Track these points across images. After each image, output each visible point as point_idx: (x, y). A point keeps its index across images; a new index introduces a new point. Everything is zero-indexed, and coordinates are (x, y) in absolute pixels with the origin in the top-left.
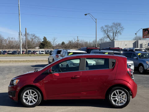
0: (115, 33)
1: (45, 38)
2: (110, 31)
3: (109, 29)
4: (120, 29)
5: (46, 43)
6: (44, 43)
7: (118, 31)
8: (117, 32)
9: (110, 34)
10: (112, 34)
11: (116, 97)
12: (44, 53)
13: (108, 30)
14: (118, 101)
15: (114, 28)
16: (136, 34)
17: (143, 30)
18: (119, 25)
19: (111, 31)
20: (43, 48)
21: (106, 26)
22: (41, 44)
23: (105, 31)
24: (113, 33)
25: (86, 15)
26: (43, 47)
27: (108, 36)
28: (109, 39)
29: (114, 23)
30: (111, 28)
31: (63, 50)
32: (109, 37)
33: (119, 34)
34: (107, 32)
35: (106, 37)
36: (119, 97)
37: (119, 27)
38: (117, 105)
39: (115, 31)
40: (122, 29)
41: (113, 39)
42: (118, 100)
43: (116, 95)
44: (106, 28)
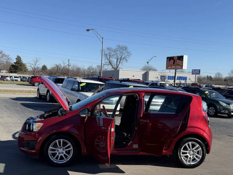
0: (120, 60)
1: (19, 59)
2: (113, 55)
3: (112, 53)
4: (126, 54)
5: (21, 65)
6: (16, 65)
7: (123, 56)
8: (122, 58)
9: (112, 60)
10: (115, 61)
11: (188, 152)
12: (19, 79)
13: (111, 55)
14: (190, 158)
15: (118, 52)
16: (148, 63)
17: (168, 58)
18: (126, 48)
19: (115, 56)
20: (15, 72)
21: (108, 49)
22: (13, 66)
23: (106, 55)
24: (117, 59)
25: (88, 30)
26: (14, 70)
27: (110, 63)
28: (111, 67)
29: (119, 46)
30: (115, 52)
31: (68, 78)
32: (111, 65)
33: (124, 61)
34: (108, 57)
35: (107, 64)
36: (192, 152)
37: (124, 52)
38: (188, 163)
39: (120, 57)
40: (129, 54)
41: (116, 66)
42: (189, 156)
43: (187, 150)
44: (108, 52)
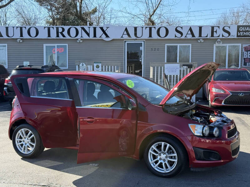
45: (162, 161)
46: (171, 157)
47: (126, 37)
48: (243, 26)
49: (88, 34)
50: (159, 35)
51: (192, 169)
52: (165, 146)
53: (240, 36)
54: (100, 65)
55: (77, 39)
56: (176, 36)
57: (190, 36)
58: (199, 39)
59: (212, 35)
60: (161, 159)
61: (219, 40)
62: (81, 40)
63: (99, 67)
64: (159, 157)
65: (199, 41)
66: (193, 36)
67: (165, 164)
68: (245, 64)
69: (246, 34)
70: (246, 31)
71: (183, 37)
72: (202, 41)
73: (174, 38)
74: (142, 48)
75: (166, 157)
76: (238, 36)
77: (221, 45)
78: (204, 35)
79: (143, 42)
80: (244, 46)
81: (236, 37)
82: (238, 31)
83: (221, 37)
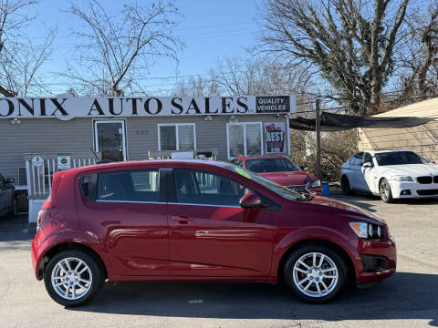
45: (314, 281)
46: (327, 273)
47: (95, 113)
48: (263, 98)
49: (31, 111)
50: (147, 110)
51: (359, 286)
52: (318, 259)
53: (260, 111)
54: (68, 158)
55: (12, 119)
56: (173, 112)
57: (193, 112)
58: (206, 116)
59: (224, 111)
60: (312, 278)
61: (232, 117)
62: (19, 119)
63: (66, 162)
64: (309, 275)
65: (206, 119)
66: (198, 111)
67: (320, 284)
68: (269, 150)
69: (268, 108)
70: (267, 105)
71: (183, 114)
72: (211, 119)
73: (170, 114)
74: (122, 131)
75: (321, 274)
76: (257, 111)
77: (237, 123)
78: (212, 109)
79: (123, 122)
80: (267, 124)
81: (254, 112)
82: (258, 104)
83: (235, 113)
